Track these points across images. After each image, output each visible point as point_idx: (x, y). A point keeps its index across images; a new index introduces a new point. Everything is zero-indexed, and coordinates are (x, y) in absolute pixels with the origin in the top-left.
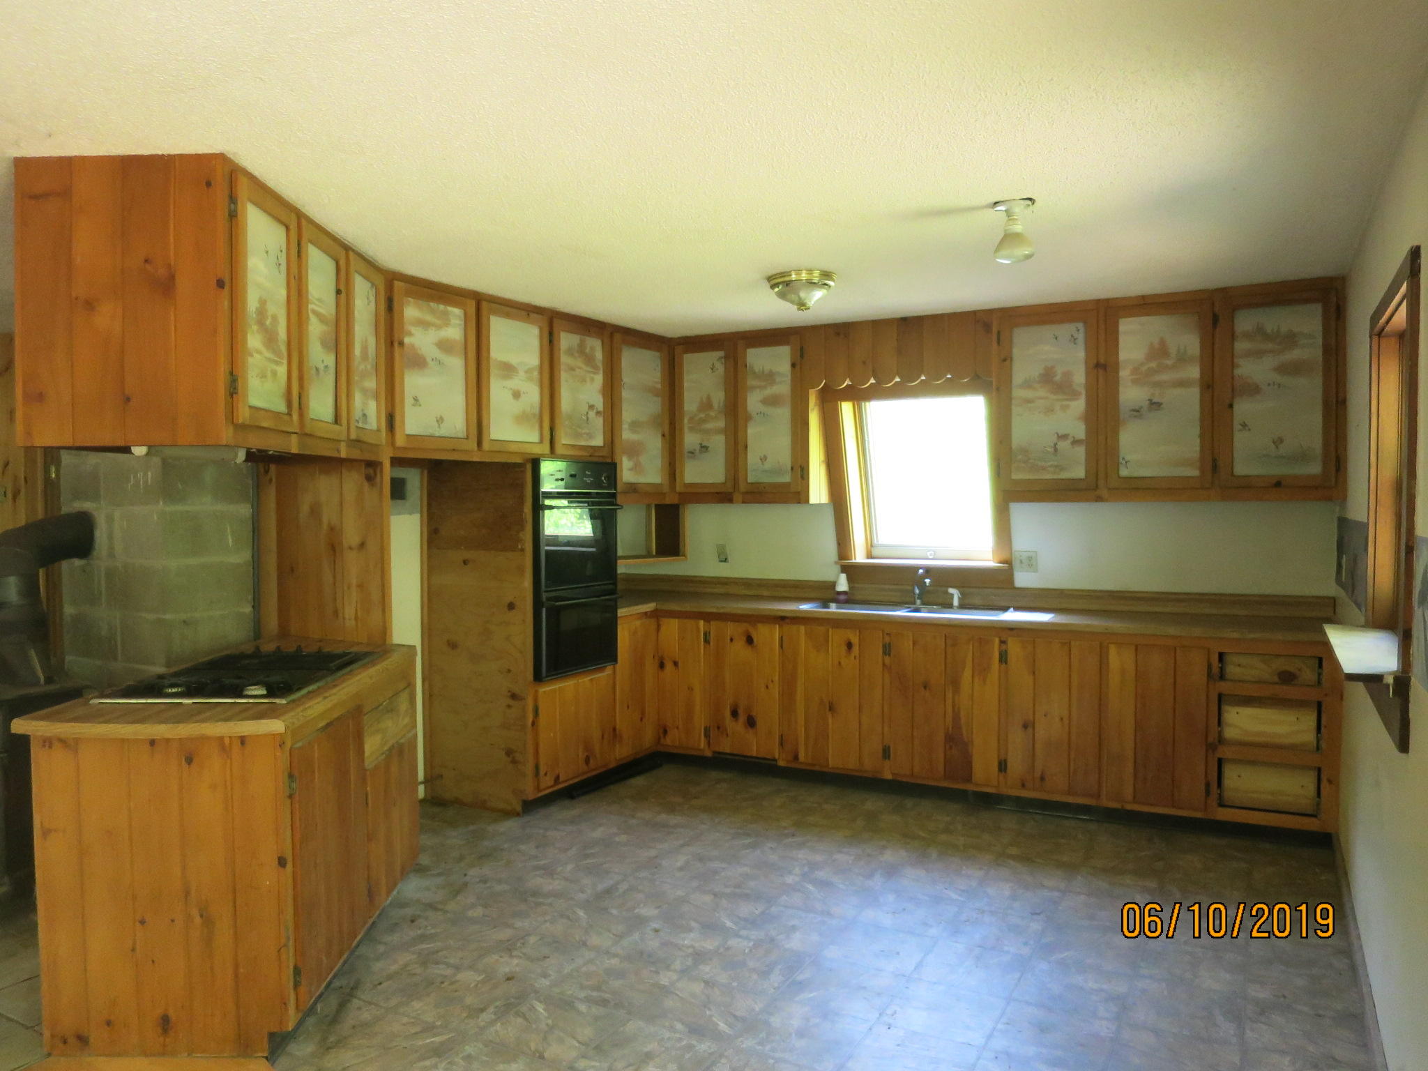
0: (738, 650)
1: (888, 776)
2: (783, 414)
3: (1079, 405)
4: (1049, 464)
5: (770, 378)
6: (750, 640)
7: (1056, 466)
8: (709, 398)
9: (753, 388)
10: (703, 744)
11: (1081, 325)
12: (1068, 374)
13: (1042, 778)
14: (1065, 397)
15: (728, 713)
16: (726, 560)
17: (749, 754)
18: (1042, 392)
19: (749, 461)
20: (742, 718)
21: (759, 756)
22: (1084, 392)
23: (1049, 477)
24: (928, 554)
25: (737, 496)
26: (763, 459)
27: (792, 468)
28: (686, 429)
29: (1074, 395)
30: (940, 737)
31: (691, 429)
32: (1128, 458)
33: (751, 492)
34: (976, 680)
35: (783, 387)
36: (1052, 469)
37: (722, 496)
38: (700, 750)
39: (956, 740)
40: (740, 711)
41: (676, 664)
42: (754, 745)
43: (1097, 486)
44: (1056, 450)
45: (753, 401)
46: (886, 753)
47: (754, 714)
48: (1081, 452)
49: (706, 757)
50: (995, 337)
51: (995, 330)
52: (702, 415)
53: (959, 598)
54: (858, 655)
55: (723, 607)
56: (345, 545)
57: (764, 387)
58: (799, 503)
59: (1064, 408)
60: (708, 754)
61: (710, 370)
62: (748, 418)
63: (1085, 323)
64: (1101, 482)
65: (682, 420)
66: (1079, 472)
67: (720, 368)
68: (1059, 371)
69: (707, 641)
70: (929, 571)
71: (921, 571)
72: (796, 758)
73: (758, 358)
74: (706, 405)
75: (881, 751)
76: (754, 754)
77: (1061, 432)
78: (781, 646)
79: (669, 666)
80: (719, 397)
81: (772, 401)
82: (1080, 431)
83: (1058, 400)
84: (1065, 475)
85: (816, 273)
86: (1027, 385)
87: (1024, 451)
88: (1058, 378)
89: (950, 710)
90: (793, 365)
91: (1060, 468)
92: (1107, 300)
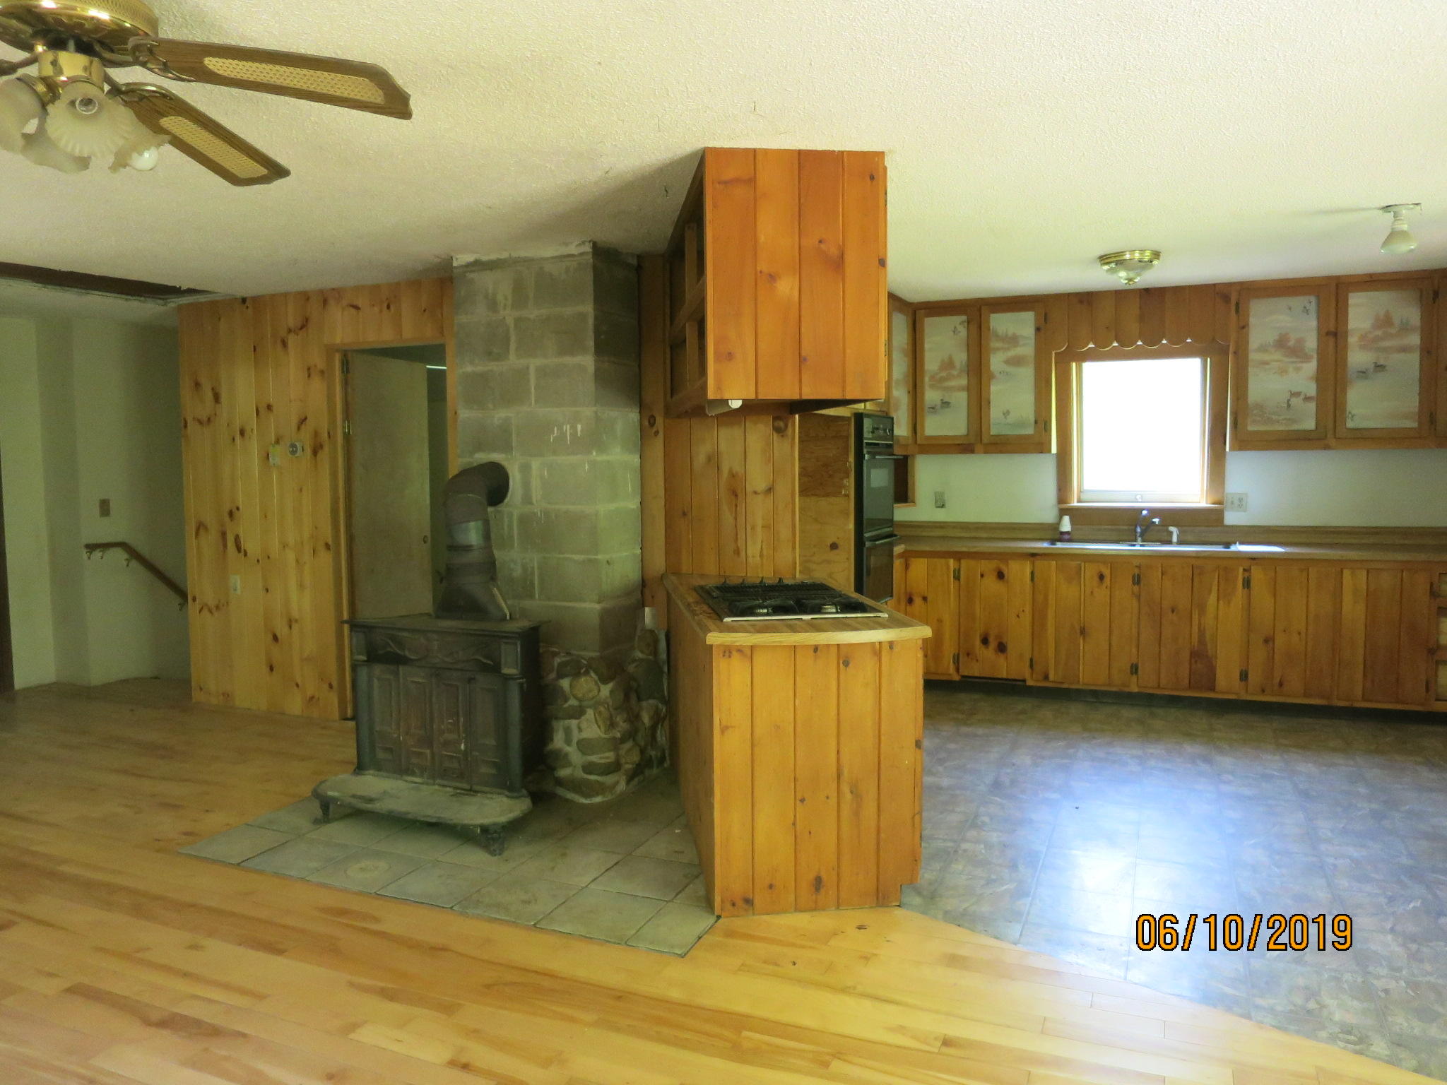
0: (990, 585)
1: (1135, 689)
2: (1027, 374)
3: (1311, 367)
4: (1283, 417)
5: (1013, 340)
6: (1001, 575)
7: (1289, 419)
8: (950, 358)
9: (998, 349)
10: (952, 670)
11: (1313, 299)
12: (1300, 341)
13: (1281, 684)
14: (1298, 360)
15: (978, 642)
16: (943, 506)
17: (1000, 677)
18: (1277, 356)
19: (992, 416)
20: (993, 644)
21: (1010, 677)
22: (1315, 356)
23: (1281, 428)
24: (1138, 497)
25: (978, 447)
26: (1006, 413)
27: (1036, 422)
28: (927, 387)
29: (1306, 358)
30: (1186, 655)
31: (932, 386)
32: (1353, 412)
33: (994, 444)
34: (1221, 602)
35: (1027, 349)
36: (1284, 422)
37: (964, 447)
38: (950, 675)
39: (1201, 657)
40: (991, 639)
41: (925, 599)
42: (1003, 668)
43: (1326, 436)
44: (1289, 406)
45: (996, 362)
46: (1134, 669)
47: (1004, 641)
48: (1312, 406)
49: (955, 681)
50: (1233, 308)
51: (1233, 301)
52: (944, 374)
53: (1178, 535)
54: (1109, 585)
55: (975, 547)
56: (749, 489)
57: (1008, 349)
58: (1042, 453)
59: (1298, 370)
60: (956, 678)
61: (952, 333)
62: (991, 376)
63: (1318, 297)
64: (1330, 435)
65: (923, 377)
66: (1310, 424)
67: (963, 332)
68: (1293, 337)
69: (957, 578)
70: (1154, 512)
71: (1144, 512)
72: (1046, 677)
73: (1000, 323)
74: (948, 364)
75: (1129, 668)
76: (1004, 676)
77: (1295, 390)
78: (1032, 579)
79: (918, 601)
80: (961, 357)
81: (1017, 362)
82: (1312, 390)
83: (1293, 362)
84: (1295, 427)
85: (1148, 253)
86: (1263, 349)
87: (1259, 406)
88: (1291, 343)
89: (1195, 629)
90: (1038, 329)
91: (1294, 421)
92: (1338, 277)
